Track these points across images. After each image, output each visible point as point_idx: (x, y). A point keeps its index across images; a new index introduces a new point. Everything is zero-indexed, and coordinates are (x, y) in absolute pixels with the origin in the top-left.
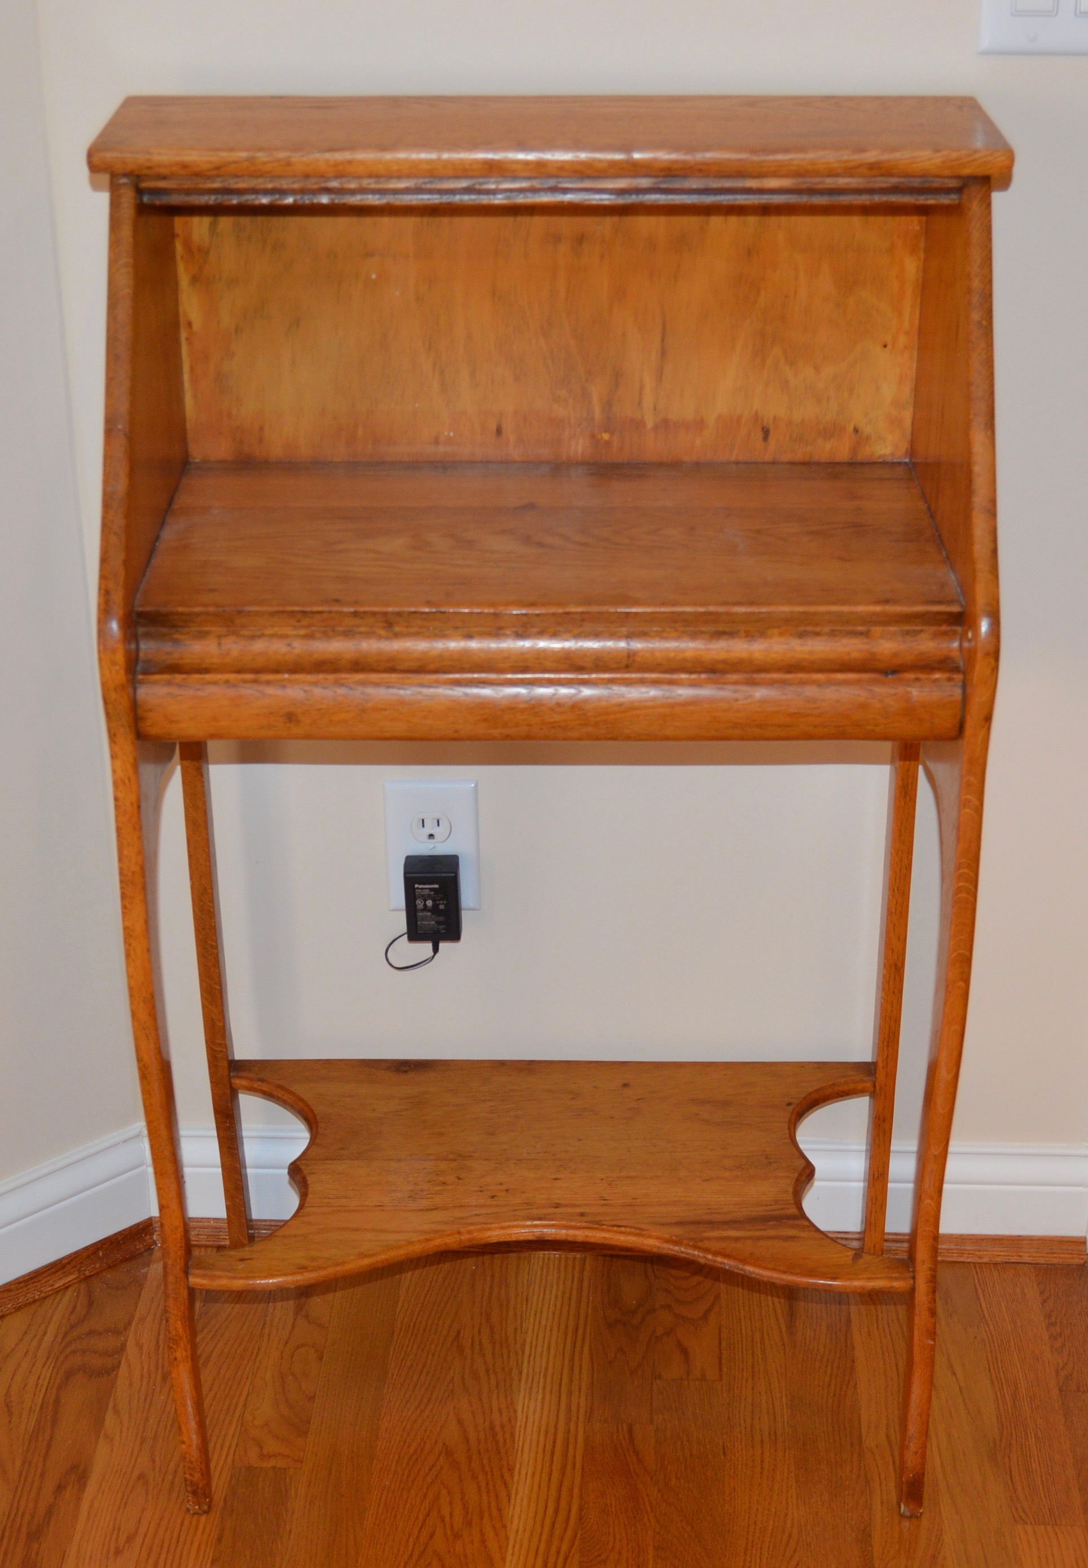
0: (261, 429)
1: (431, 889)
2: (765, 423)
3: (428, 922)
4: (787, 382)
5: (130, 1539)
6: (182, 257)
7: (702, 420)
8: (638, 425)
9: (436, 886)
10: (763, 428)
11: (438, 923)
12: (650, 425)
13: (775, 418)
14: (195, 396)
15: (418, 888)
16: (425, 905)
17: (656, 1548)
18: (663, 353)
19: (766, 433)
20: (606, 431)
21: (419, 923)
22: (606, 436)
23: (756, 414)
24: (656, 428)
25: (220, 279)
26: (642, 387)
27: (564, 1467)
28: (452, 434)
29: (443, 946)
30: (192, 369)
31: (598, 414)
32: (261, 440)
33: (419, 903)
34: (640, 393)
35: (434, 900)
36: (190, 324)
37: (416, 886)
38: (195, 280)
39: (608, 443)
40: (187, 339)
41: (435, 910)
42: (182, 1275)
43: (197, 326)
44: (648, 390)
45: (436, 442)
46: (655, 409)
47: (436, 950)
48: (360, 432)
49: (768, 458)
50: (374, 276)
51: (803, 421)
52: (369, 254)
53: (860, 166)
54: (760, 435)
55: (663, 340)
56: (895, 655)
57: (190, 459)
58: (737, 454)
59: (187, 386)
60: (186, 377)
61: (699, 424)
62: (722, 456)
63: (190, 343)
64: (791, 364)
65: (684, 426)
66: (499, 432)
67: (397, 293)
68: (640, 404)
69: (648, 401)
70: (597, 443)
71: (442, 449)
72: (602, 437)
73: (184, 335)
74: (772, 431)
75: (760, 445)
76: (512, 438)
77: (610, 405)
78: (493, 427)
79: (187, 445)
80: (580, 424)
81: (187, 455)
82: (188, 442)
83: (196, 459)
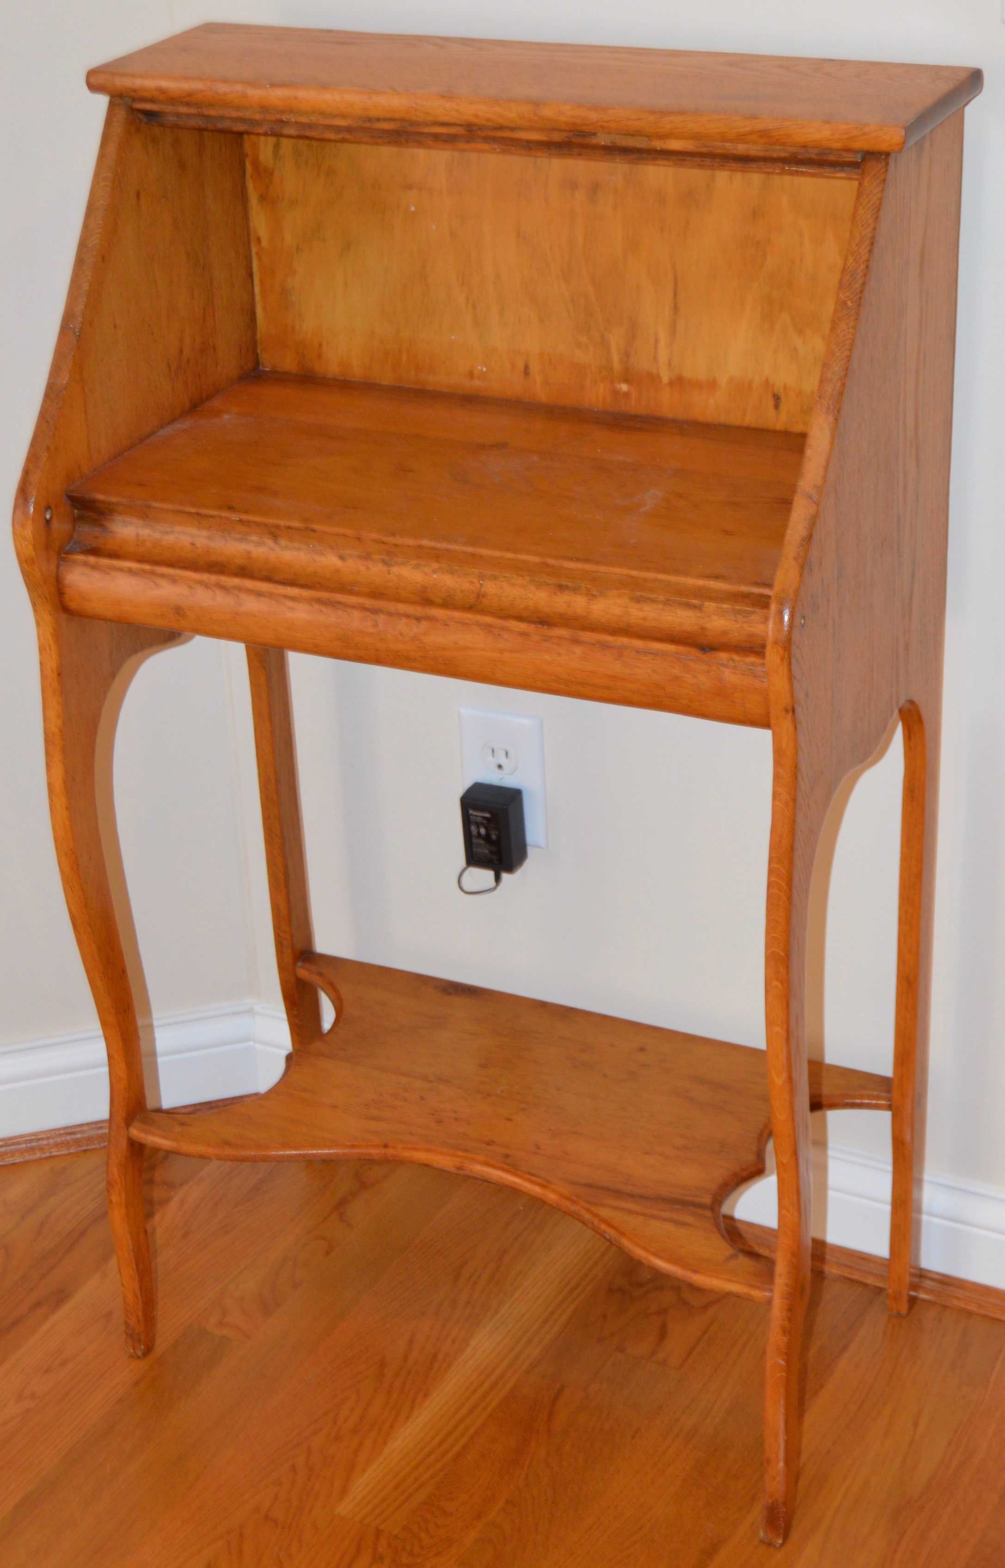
0: (320, 345)
1: (483, 817)
2: (776, 392)
3: (483, 850)
4: (796, 350)
5: (64, 1363)
6: (252, 176)
7: (715, 381)
8: (654, 379)
9: (488, 815)
10: (774, 395)
11: (491, 852)
12: (665, 379)
13: (785, 387)
14: (264, 308)
15: (472, 815)
16: (479, 833)
17: (507, 1502)
18: (676, 309)
19: (777, 399)
20: (626, 381)
21: (474, 849)
22: (624, 387)
23: (767, 379)
24: (671, 383)
25: (283, 199)
26: (657, 341)
27: (475, 1406)
28: (485, 369)
29: (505, 876)
30: (261, 281)
31: (616, 365)
32: (320, 356)
33: (473, 829)
34: (656, 348)
35: (486, 828)
36: (259, 240)
37: (471, 812)
38: (262, 198)
39: (627, 395)
40: (257, 253)
41: (487, 838)
42: (123, 1124)
43: (264, 243)
44: (662, 344)
45: (471, 375)
46: (670, 364)
47: (498, 879)
48: (404, 358)
49: (779, 427)
50: (413, 209)
51: (807, 394)
52: (409, 187)
53: (751, 133)
54: (771, 402)
55: (675, 296)
56: (725, 633)
57: (261, 368)
58: (750, 420)
59: (258, 298)
60: (257, 290)
61: (712, 385)
62: (735, 419)
63: (259, 258)
64: (800, 332)
65: (698, 385)
66: (526, 371)
67: (434, 227)
68: (655, 358)
69: (663, 355)
70: (616, 393)
71: (477, 383)
72: (621, 387)
73: (254, 250)
74: (783, 399)
75: (771, 412)
76: (539, 379)
77: (627, 355)
78: (521, 366)
79: (257, 354)
80: (600, 372)
81: (257, 363)
82: (259, 351)
83: (267, 368)
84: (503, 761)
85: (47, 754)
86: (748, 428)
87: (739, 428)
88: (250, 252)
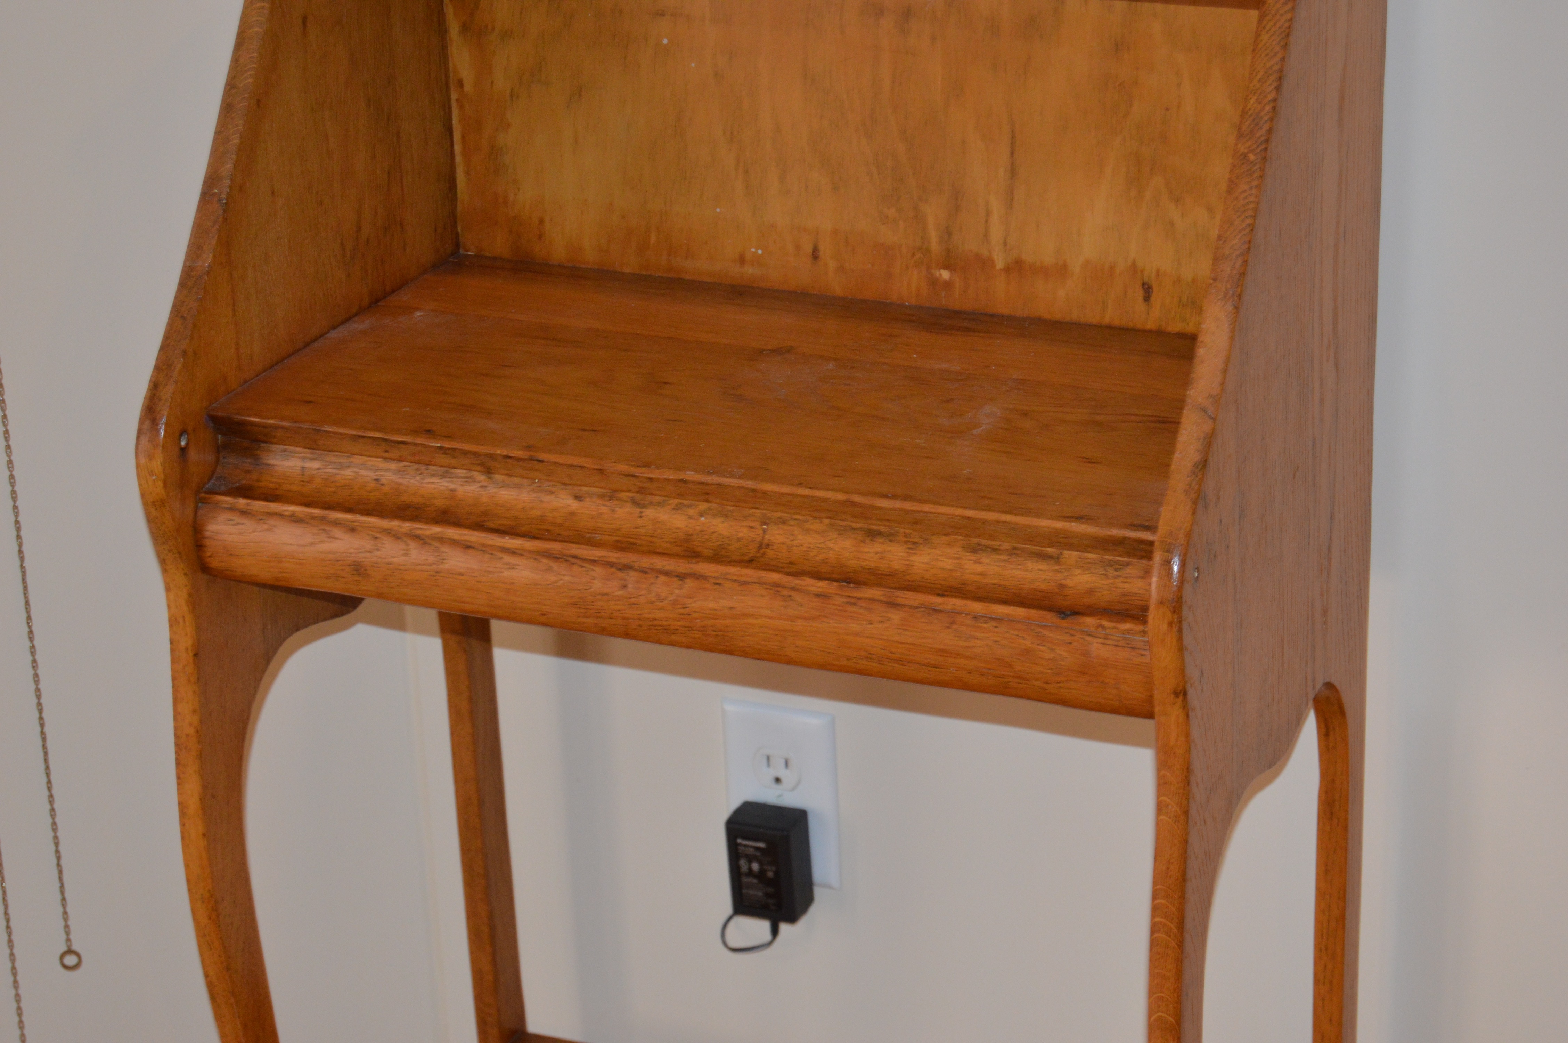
0: (541, 221)
1: (757, 849)
2: (1146, 280)
3: (756, 892)
4: (1172, 224)
7: (1065, 266)
8: (984, 263)
9: (762, 845)
10: (1144, 284)
11: (767, 895)
12: (1000, 265)
13: (1158, 271)
14: (467, 173)
15: (740, 844)
16: (750, 869)
18: (1013, 172)
19: (1147, 290)
20: (947, 267)
21: (744, 892)
22: (945, 275)
23: (1134, 264)
24: (1007, 270)
25: (493, 29)
26: (988, 214)
28: (760, 252)
29: (784, 927)
30: (463, 138)
31: (935, 246)
32: (540, 236)
33: (743, 863)
34: (987, 222)
35: (761, 863)
36: (460, 83)
37: (739, 841)
38: (465, 28)
39: (948, 285)
40: (457, 100)
41: (760, 876)
43: (468, 87)
44: (995, 218)
45: (742, 260)
46: (1005, 243)
47: (775, 932)
48: (653, 238)
49: (1150, 325)
50: (665, 41)
51: (1194, 281)
52: (661, 14)
54: (1140, 293)
55: (1012, 154)
57: (461, 251)
58: (1111, 316)
59: (459, 159)
60: (457, 148)
61: (1062, 271)
62: (1092, 316)
63: (461, 107)
64: (1177, 200)
65: (1043, 271)
66: (815, 255)
67: (693, 65)
68: (986, 236)
69: (996, 233)
70: (934, 282)
71: (749, 270)
72: (941, 275)
73: (454, 96)
74: (1155, 289)
75: (1140, 306)
76: (832, 265)
77: (949, 232)
78: (809, 248)
79: (457, 233)
80: (913, 255)
81: (457, 245)
82: (459, 230)
83: (469, 252)
84: (782, 773)
85: (178, 763)
86: (1110, 327)
87: (1099, 327)
88: (449, 99)
